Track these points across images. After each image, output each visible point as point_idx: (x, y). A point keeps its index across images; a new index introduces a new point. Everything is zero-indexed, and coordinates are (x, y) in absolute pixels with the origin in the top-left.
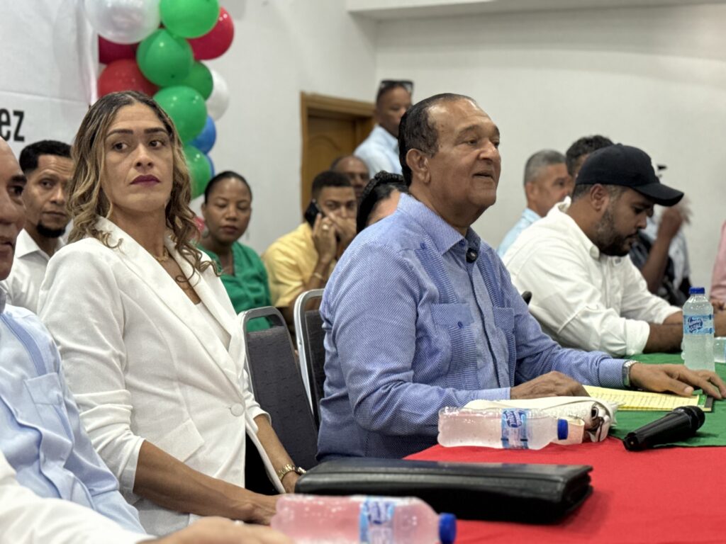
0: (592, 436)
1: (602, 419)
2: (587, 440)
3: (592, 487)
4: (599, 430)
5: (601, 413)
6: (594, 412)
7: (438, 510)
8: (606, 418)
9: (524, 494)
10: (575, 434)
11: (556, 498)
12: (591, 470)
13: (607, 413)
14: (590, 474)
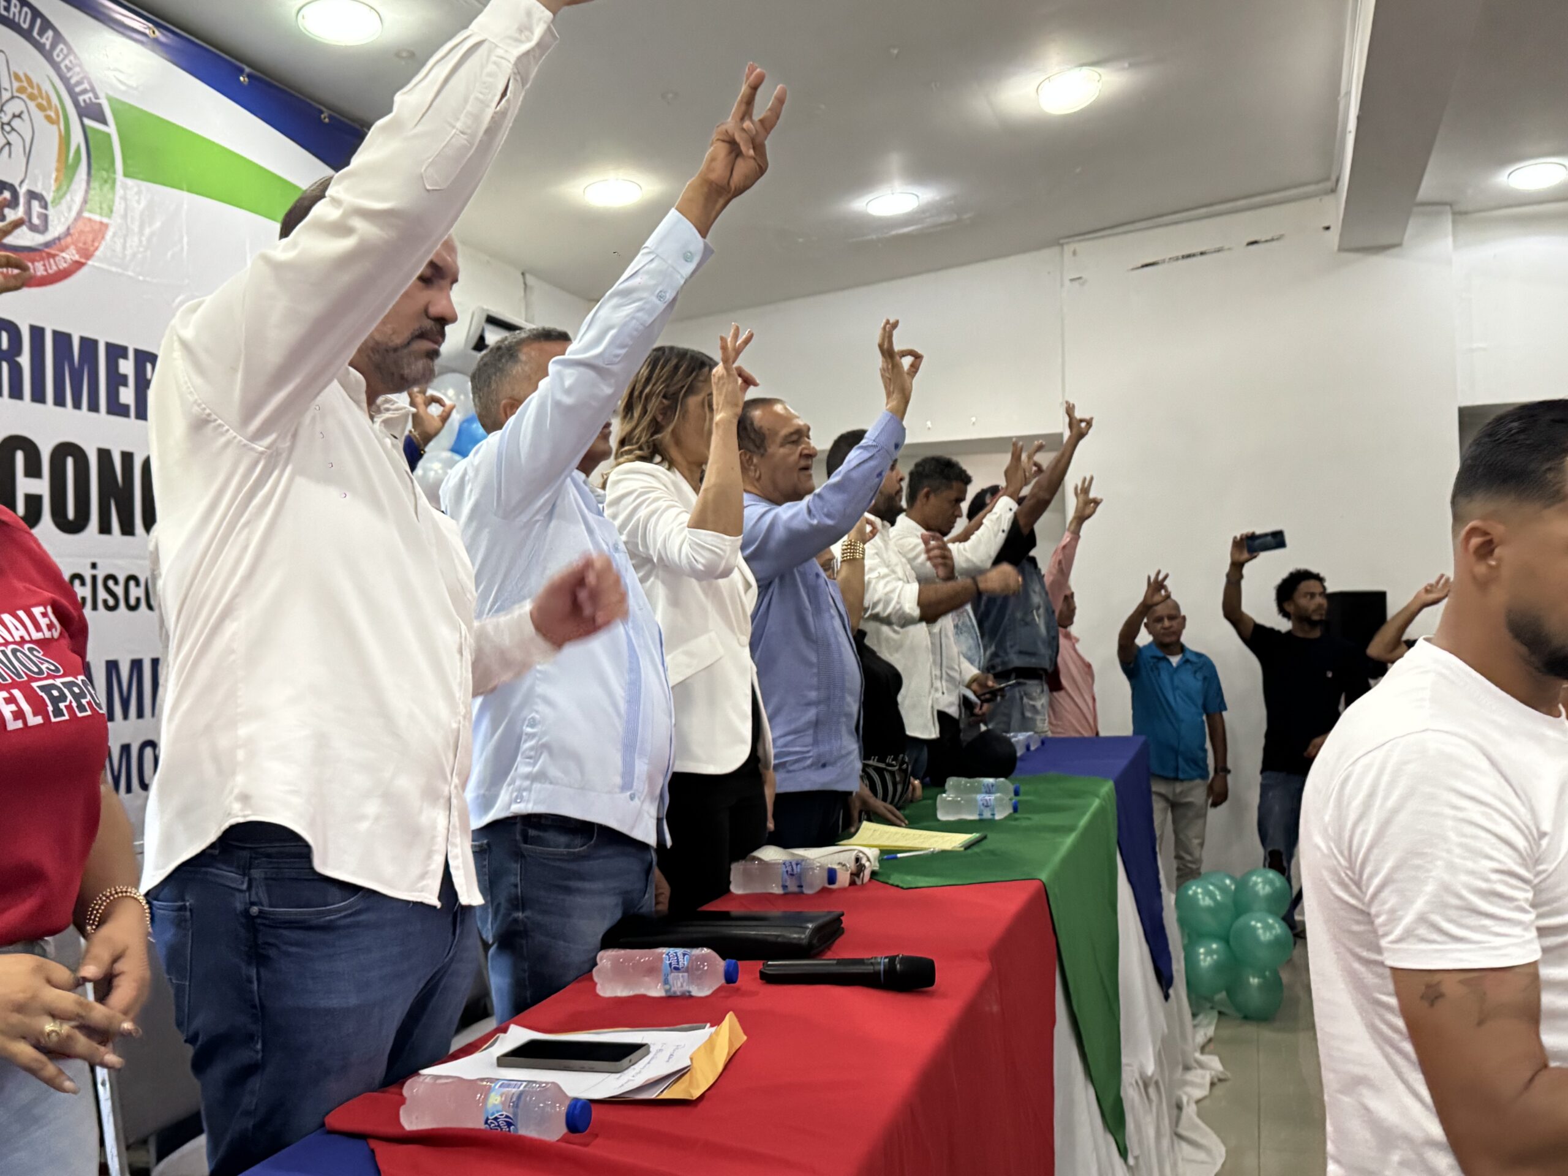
0: (856, 879)
1: (864, 866)
2: (852, 883)
3: (843, 928)
4: (862, 874)
5: (864, 861)
6: (857, 860)
7: (724, 958)
8: (867, 864)
9: (780, 939)
10: (843, 879)
11: (805, 942)
12: (843, 915)
13: (869, 860)
14: (842, 918)
